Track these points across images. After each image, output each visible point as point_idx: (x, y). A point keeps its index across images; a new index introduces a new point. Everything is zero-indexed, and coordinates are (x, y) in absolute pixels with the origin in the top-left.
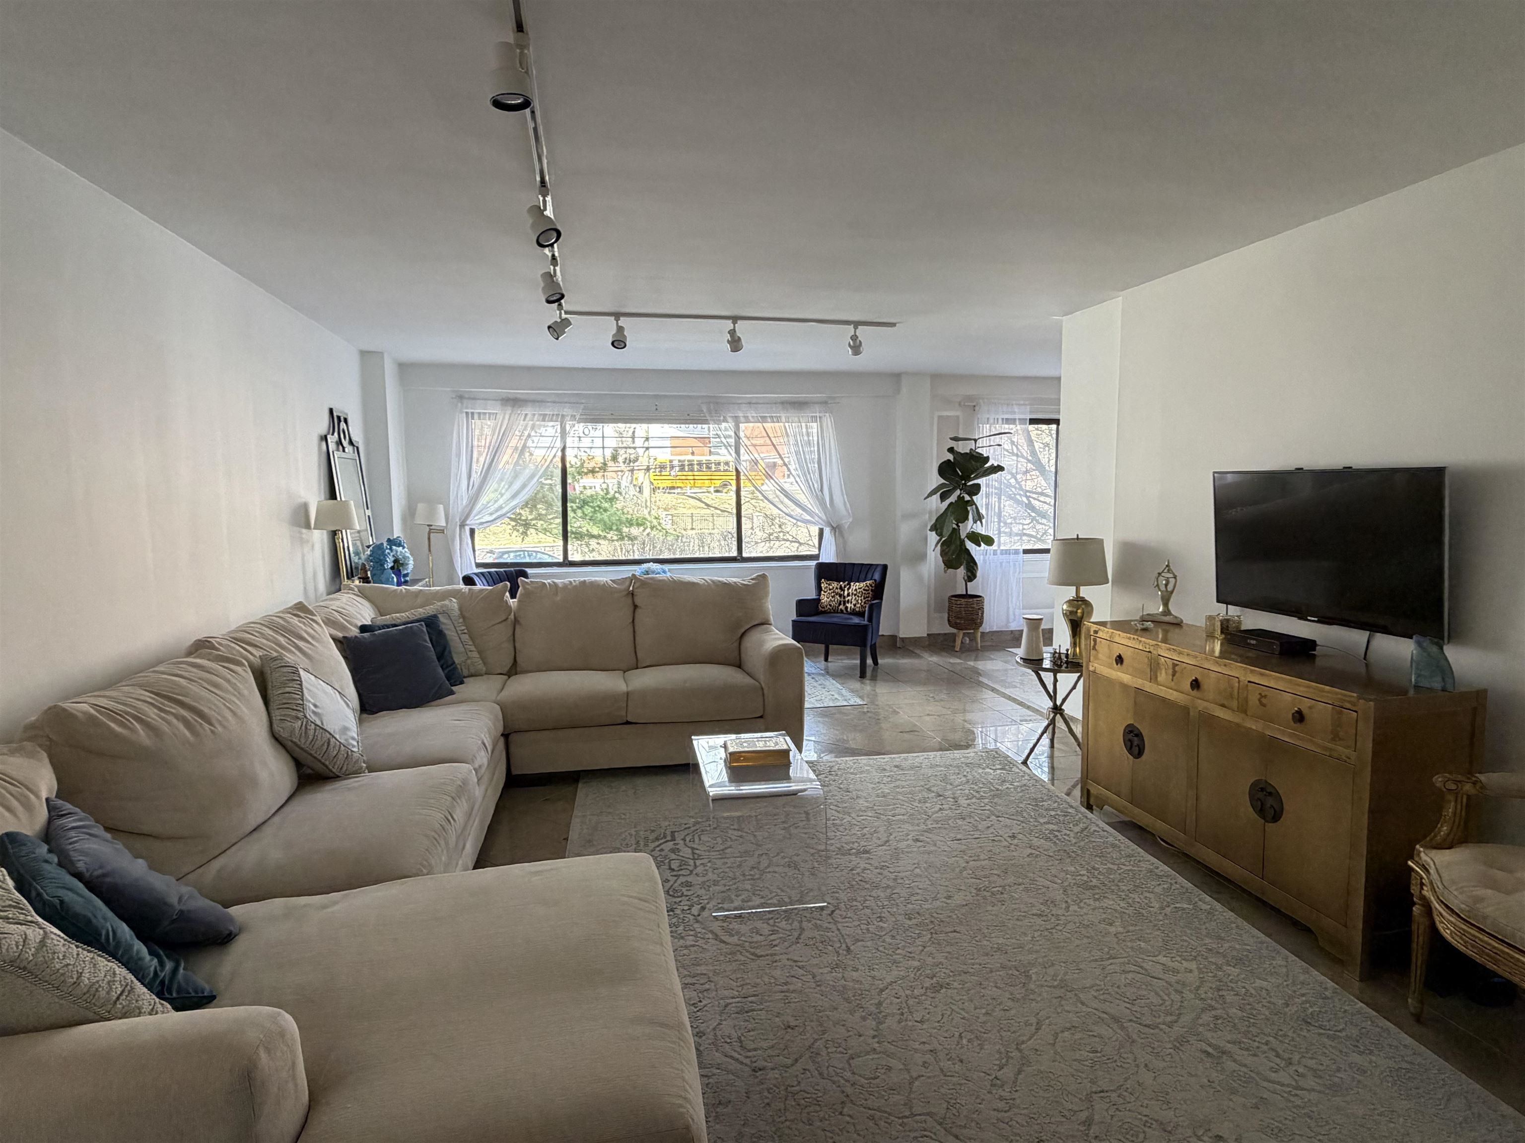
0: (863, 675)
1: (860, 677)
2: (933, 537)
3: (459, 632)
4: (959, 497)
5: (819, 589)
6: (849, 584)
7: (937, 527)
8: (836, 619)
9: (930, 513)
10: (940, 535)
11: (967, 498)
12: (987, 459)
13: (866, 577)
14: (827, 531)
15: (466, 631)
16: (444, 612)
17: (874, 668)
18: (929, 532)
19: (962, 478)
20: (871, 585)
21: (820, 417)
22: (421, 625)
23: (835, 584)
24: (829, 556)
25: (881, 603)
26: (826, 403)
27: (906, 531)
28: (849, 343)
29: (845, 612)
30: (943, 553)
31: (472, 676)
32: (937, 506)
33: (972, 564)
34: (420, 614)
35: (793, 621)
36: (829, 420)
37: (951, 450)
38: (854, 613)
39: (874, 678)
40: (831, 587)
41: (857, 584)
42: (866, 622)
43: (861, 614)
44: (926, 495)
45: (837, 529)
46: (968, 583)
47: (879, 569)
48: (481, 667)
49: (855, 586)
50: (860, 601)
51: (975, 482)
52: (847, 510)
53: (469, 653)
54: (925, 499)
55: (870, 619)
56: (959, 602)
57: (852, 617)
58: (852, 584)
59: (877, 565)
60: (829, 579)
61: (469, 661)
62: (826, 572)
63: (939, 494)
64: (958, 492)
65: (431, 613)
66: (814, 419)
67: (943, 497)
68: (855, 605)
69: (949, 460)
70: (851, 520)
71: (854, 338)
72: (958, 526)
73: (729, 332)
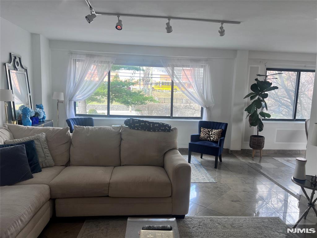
0: (216, 167)
1: (215, 168)
2: (246, 113)
3: (43, 148)
4: (258, 98)
5: (200, 131)
6: (212, 130)
7: (248, 109)
8: (206, 144)
9: (245, 103)
10: (249, 113)
11: (261, 99)
12: (271, 84)
13: (219, 128)
14: (205, 109)
15: (47, 147)
16: (38, 139)
17: (220, 163)
18: (244, 111)
19: (260, 91)
20: (221, 131)
21: (205, 66)
22: (23, 146)
23: (206, 130)
24: (205, 119)
25: (224, 139)
26: (207, 60)
27: (234, 110)
28: (219, 30)
29: (210, 140)
30: (250, 120)
31: (47, 167)
32: (249, 101)
33: (261, 125)
34: (26, 140)
35: (189, 143)
36: (208, 67)
37: (256, 80)
38: (213, 141)
39: (220, 169)
40: (205, 131)
41: (216, 130)
42: (218, 146)
43: (216, 142)
44: (244, 97)
45: (208, 109)
46: (259, 132)
47: (224, 125)
48: (52, 162)
49: (214, 131)
50: (216, 137)
51: (266, 93)
52: (213, 101)
53: (47, 157)
54: (244, 98)
55: (220, 145)
56: (255, 139)
57: (212, 143)
58: (213, 130)
59: (224, 123)
60: (204, 127)
61: (46, 161)
62: (203, 125)
63: (250, 97)
64: (258, 97)
65: (31, 139)
66: (202, 67)
67: (252, 98)
68: (214, 138)
69: (255, 84)
70: (214, 105)
71: (221, 28)
72: (257, 110)
73: (166, 24)
